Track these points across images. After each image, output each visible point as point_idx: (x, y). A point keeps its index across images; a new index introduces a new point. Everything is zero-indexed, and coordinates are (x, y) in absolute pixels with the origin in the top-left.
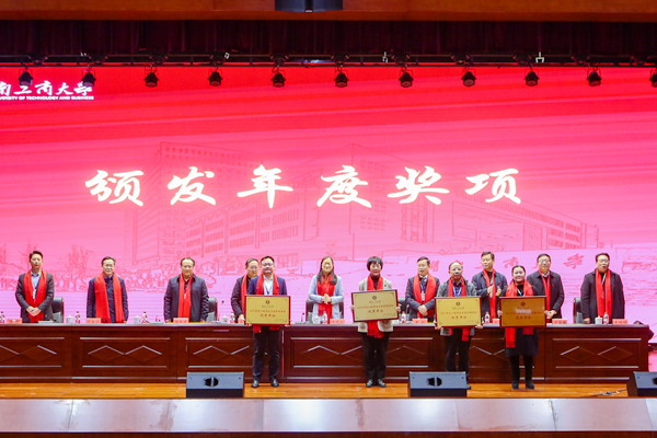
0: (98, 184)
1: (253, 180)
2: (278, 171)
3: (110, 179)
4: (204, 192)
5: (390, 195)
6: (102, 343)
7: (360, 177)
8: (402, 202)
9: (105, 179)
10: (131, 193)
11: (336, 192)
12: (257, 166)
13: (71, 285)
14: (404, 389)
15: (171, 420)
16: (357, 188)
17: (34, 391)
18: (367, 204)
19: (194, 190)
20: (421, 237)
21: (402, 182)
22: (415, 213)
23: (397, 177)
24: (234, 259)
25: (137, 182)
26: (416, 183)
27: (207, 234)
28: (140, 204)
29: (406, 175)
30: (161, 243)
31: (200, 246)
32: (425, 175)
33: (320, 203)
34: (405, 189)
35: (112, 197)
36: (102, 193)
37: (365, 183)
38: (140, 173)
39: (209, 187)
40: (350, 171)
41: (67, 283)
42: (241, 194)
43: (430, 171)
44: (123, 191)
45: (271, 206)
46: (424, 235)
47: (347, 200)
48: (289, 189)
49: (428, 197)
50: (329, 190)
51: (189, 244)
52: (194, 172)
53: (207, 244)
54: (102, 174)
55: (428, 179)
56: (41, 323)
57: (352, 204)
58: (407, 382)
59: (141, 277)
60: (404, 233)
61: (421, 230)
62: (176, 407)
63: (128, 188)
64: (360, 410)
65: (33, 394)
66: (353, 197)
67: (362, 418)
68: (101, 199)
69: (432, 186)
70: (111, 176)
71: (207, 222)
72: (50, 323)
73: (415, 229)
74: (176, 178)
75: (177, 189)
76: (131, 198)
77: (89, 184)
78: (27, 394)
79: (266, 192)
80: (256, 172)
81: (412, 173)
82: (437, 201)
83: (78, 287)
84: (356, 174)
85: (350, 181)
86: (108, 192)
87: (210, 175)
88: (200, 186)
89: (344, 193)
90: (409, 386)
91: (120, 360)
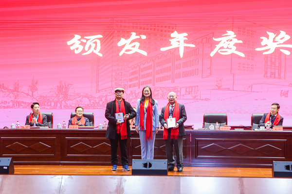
0: (75, 43)
1: (170, 40)
2: (186, 34)
3: (82, 40)
4: (140, 48)
5: (257, 49)
6: (79, 141)
7: (238, 38)
8: (264, 53)
9: (79, 40)
10: (95, 49)
11: (222, 48)
12: (173, 32)
13: (59, 105)
14: (269, 172)
15: (123, 189)
16: (236, 45)
17: (38, 170)
18: (242, 55)
19: (134, 46)
20: (277, 75)
21: (265, 41)
22: (273, 60)
23: (261, 38)
24: (158, 89)
25: (99, 42)
26: (274, 41)
27: (142, 74)
28: (101, 55)
29: (267, 37)
30: (114, 79)
31: (137, 81)
32: (280, 36)
33: (212, 54)
34: (266, 45)
35: (84, 51)
36: (77, 49)
37: (241, 42)
38: (101, 36)
39: (143, 45)
40: (231, 34)
41: (56, 103)
42: (163, 49)
43: (283, 33)
44: (90, 47)
45: (181, 56)
46: (279, 75)
47: (229, 52)
48: (193, 46)
49: (282, 50)
50: (218, 46)
51: (131, 80)
52: (134, 36)
53: (142, 80)
54: (77, 37)
55: (282, 39)
56: (42, 128)
57: (233, 55)
58: (272, 167)
59: (101, 100)
60: (266, 73)
61: (277, 71)
62: (126, 181)
63: (93, 46)
64: (242, 185)
65: (37, 172)
66: (233, 50)
67: (243, 190)
68: (77, 52)
69: (285, 43)
70: (82, 38)
71: (142, 67)
72: (47, 128)
73: (273, 71)
74: (122, 39)
75: (124, 46)
76: (95, 52)
77: (69, 43)
78: (33, 172)
79: (178, 48)
80: (172, 35)
81: (271, 35)
82: (287, 53)
83: (62, 106)
84: (235, 36)
85: (231, 40)
86: (81, 48)
87: (144, 37)
88: (137, 44)
89: (228, 48)
90: (273, 170)
91: (89, 151)
